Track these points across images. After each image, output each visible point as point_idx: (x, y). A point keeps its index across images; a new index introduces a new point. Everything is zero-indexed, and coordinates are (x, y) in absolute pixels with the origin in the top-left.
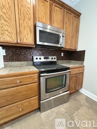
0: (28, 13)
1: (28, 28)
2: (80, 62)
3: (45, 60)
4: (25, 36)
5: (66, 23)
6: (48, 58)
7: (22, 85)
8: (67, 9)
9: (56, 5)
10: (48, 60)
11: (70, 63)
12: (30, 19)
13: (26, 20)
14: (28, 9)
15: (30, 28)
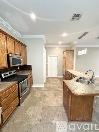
0: (4, 48)
1: (4, 57)
2: (29, 71)
3: (10, 75)
4: (2, 62)
5: (21, 51)
6: (11, 73)
7: (12, 93)
8: (21, 44)
9: (17, 42)
10: (12, 74)
11: (23, 72)
12: (4, 51)
13: (3, 52)
14: (3, 46)
15: (5, 57)
